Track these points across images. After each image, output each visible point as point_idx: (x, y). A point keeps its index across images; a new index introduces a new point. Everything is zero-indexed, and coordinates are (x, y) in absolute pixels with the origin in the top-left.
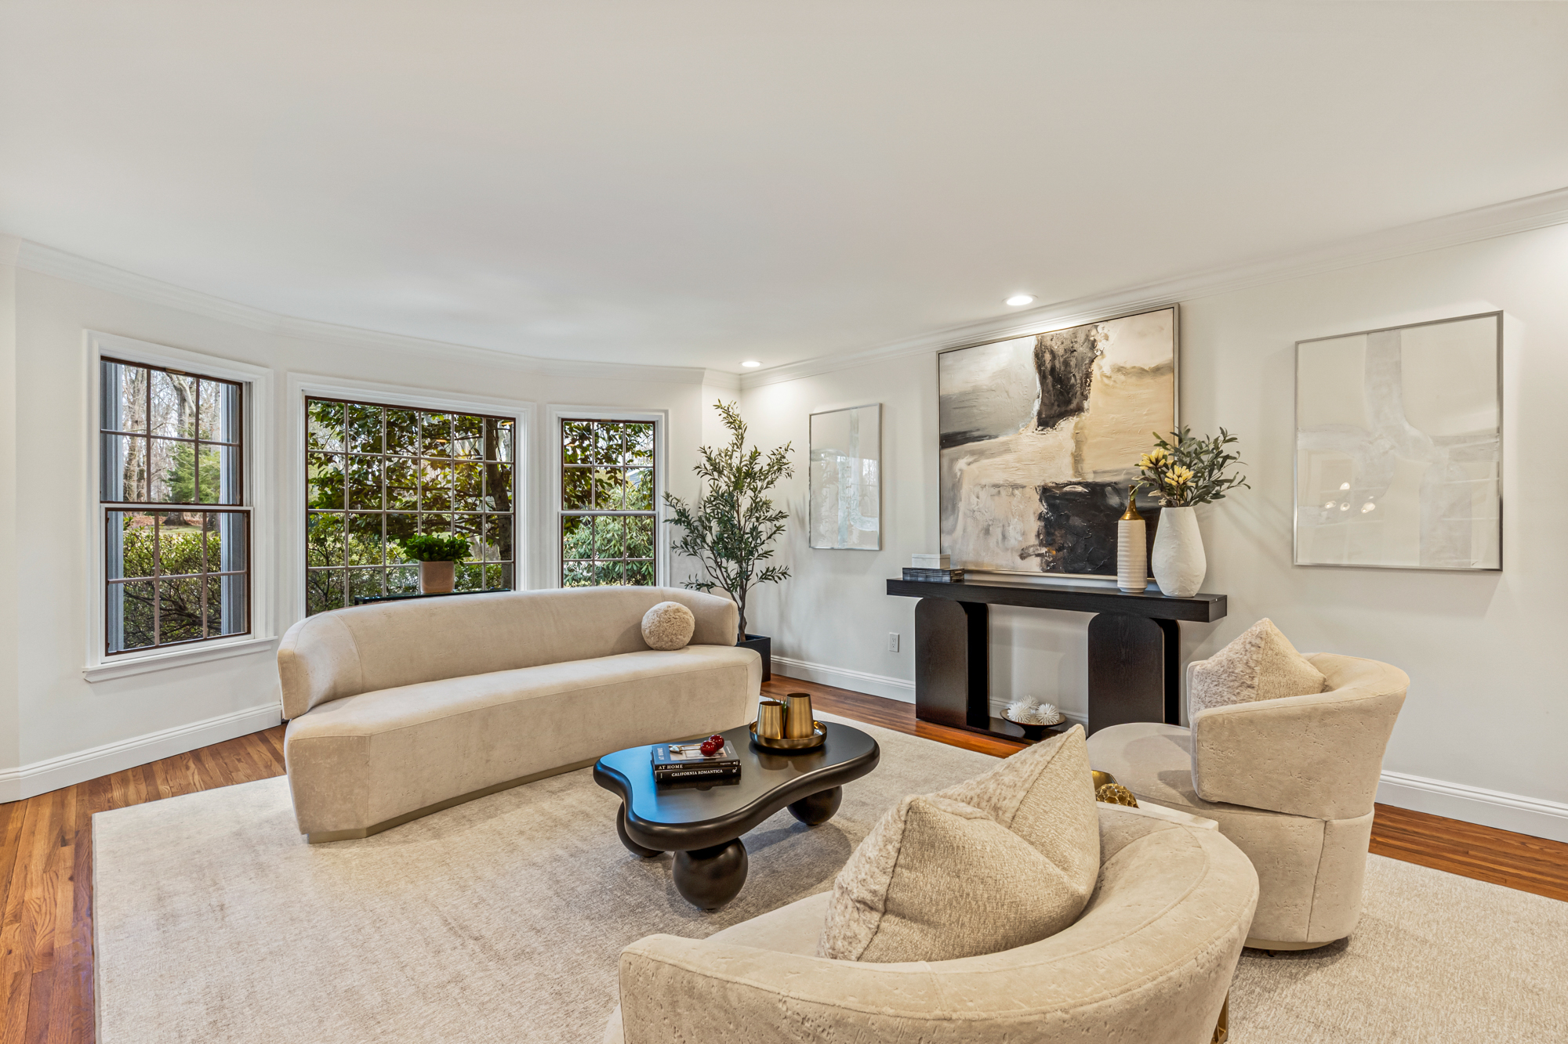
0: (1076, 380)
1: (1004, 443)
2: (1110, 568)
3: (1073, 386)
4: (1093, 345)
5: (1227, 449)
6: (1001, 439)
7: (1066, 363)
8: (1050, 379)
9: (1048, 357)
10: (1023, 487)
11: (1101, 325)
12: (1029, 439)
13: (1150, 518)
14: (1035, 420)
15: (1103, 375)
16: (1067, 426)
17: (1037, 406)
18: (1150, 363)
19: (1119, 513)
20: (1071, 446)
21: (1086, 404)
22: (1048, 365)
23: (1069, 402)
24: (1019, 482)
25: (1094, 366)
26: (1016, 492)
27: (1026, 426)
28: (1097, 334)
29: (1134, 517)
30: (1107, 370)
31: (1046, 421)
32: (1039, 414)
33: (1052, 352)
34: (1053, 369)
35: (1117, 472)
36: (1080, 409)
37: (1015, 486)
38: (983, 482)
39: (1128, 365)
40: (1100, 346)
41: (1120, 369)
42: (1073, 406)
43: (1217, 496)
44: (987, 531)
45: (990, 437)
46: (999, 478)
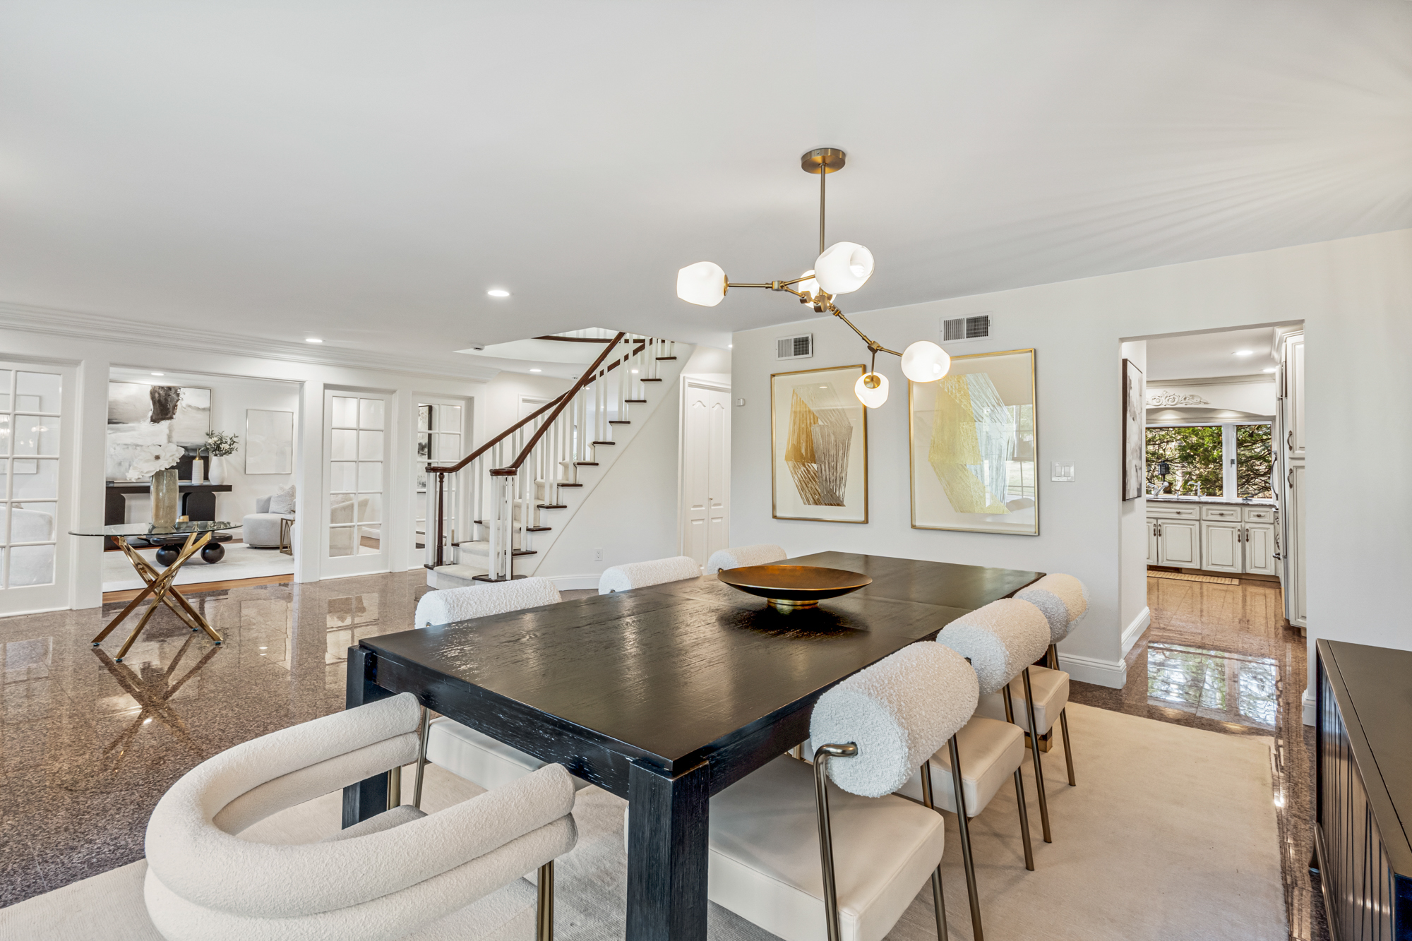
0: (170, 406)
1: (131, 427)
2: (190, 478)
3: (168, 409)
4: (178, 395)
5: (235, 439)
6: (130, 425)
7: (166, 400)
8: (157, 404)
9: (157, 395)
10: (142, 446)
11: (182, 389)
12: (146, 426)
13: (206, 461)
14: (149, 419)
15: (182, 407)
16: (164, 424)
17: (150, 413)
18: (202, 406)
19: (194, 458)
20: (167, 431)
21: (174, 416)
22: (157, 399)
23: (167, 414)
24: (140, 444)
25: (179, 403)
26: (138, 448)
27: (144, 421)
28: (181, 391)
29: (199, 459)
30: (184, 405)
31: (155, 420)
32: (152, 417)
33: (159, 394)
34: (159, 401)
35: (188, 443)
36: (171, 418)
37: (137, 445)
38: (119, 442)
39: (193, 405)
40: (181, 396)
41: (190, 406)
42: (169, 416)
43: (230, 453)
44: (120, 464)
45: (124, 423)
46: (129, 441)
